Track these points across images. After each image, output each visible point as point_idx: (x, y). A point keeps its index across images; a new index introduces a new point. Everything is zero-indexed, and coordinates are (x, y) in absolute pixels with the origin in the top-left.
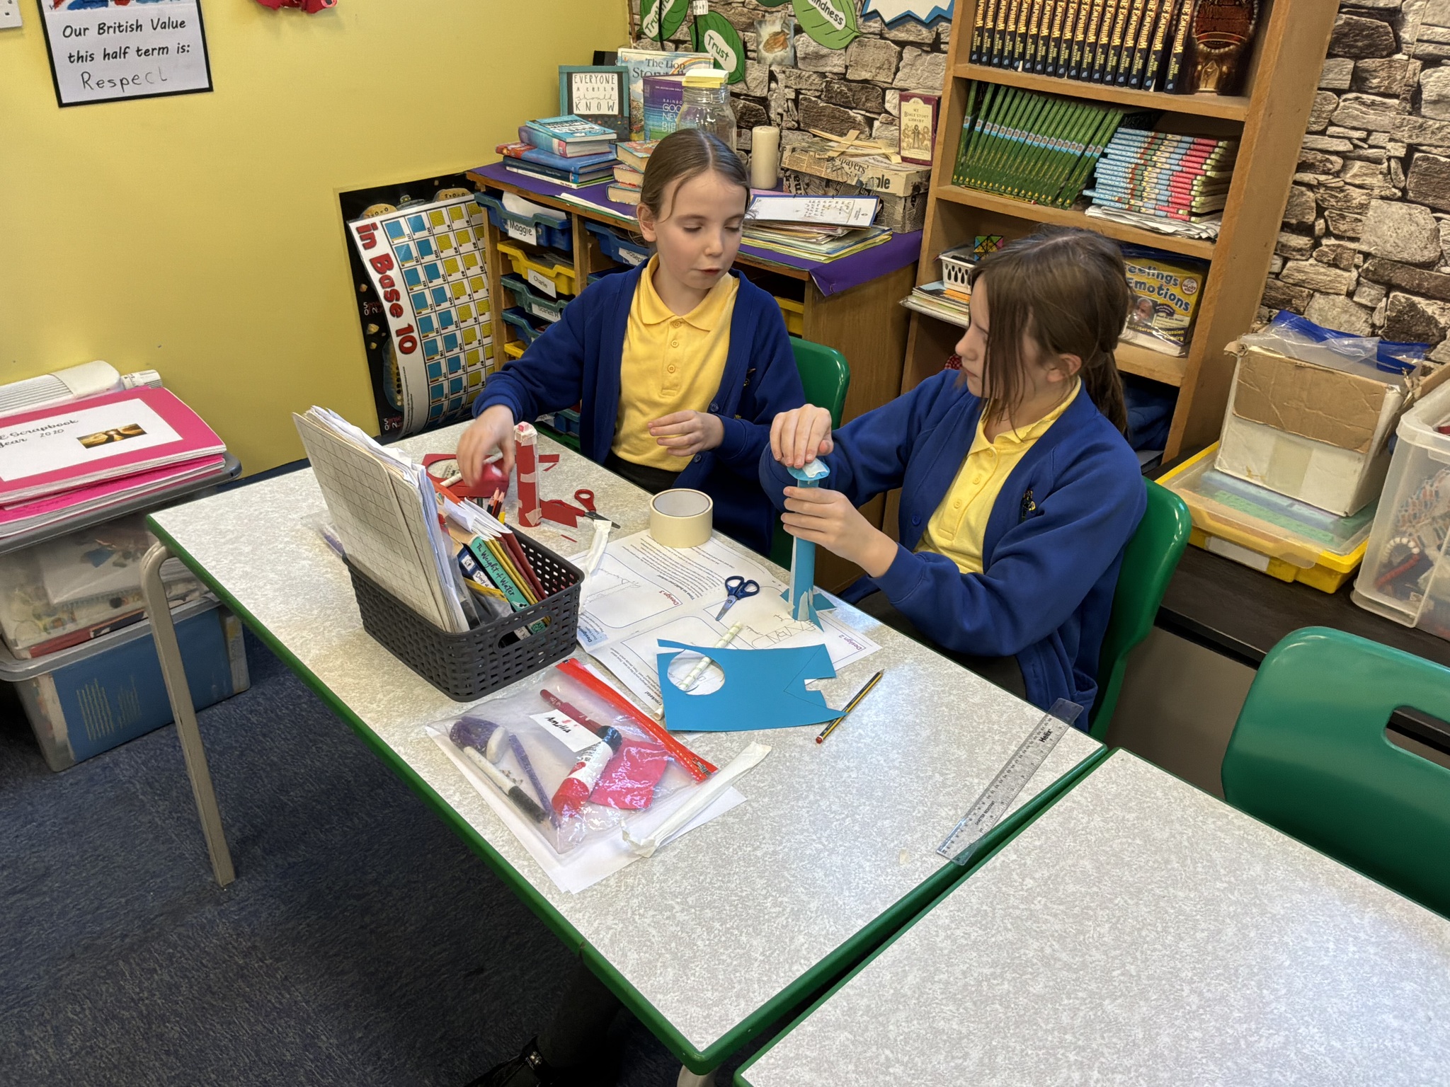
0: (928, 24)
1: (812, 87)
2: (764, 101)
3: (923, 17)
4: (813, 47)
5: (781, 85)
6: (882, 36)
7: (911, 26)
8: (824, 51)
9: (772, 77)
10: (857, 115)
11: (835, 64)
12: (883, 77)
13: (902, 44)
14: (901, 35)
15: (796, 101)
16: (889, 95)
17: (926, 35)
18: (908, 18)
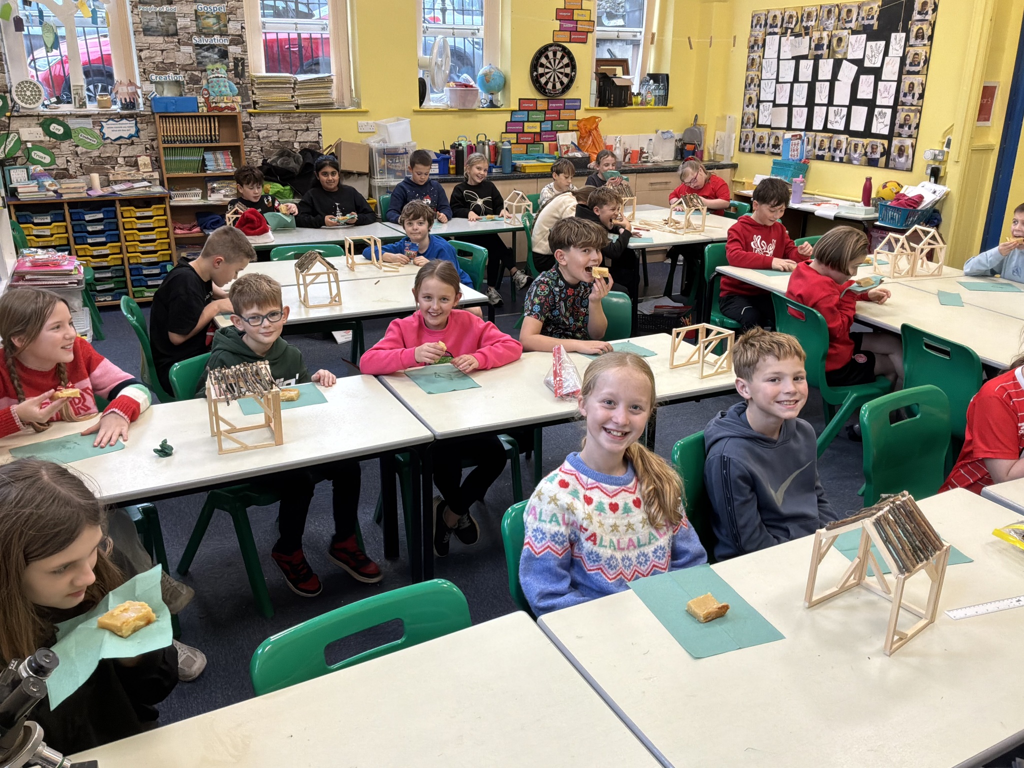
0: (129, 138)
1: (86, 162)
2: (66, 169)
3: (126, 136)
4: (84, 150)
5: (73, 163)
6: (112, 143)
7: (122, 140)
8: (89, 150)
9: (68, 161)
10: (108, 167)
11: (95, 153)
12: (115, 155)
13: (120, 145)
14: (119, 142)
15: (81, 167)
16: (119, 159)
17: (128, 141)
18: (121, 137)
